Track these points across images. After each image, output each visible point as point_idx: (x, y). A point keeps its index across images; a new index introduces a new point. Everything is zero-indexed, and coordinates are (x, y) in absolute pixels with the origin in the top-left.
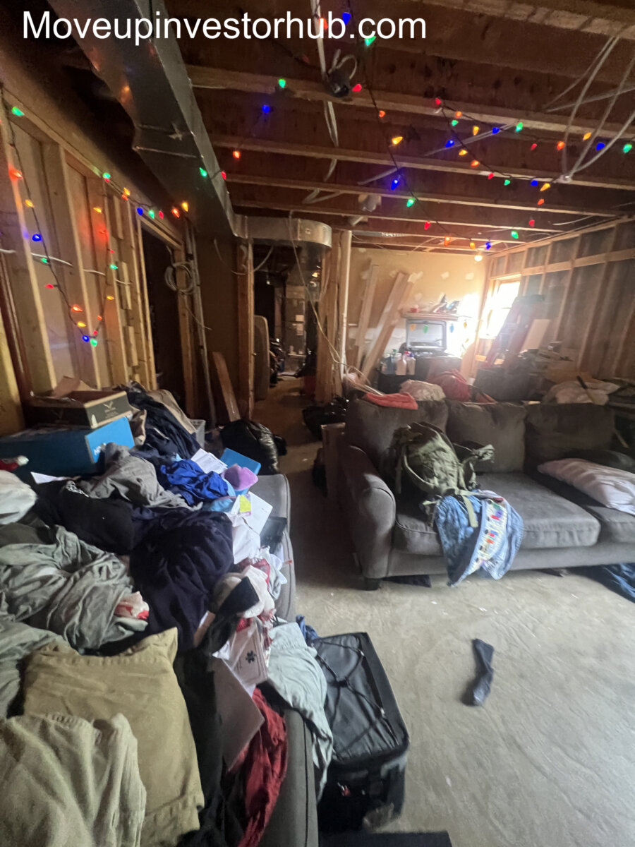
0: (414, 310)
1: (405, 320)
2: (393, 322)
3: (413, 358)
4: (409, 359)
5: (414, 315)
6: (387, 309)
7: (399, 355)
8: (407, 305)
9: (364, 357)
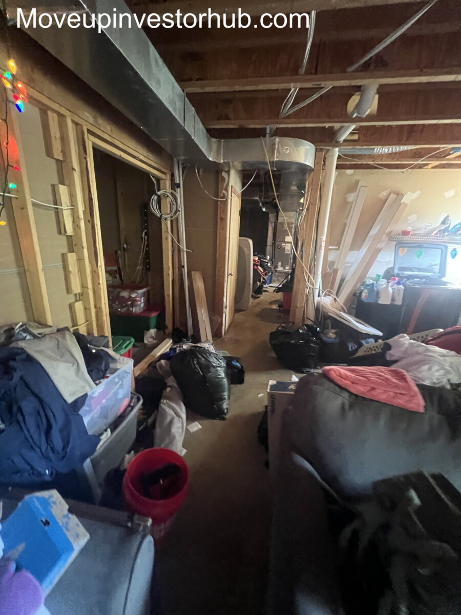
0: (405, 233)
1: (394, 243)
2: (379, 246)
3: (401, 286)
4: (395, 286)
5: (406, 238)
6: (373, 232)
7: (383, 282)
8: (398, 227)
9: (342, 280)
